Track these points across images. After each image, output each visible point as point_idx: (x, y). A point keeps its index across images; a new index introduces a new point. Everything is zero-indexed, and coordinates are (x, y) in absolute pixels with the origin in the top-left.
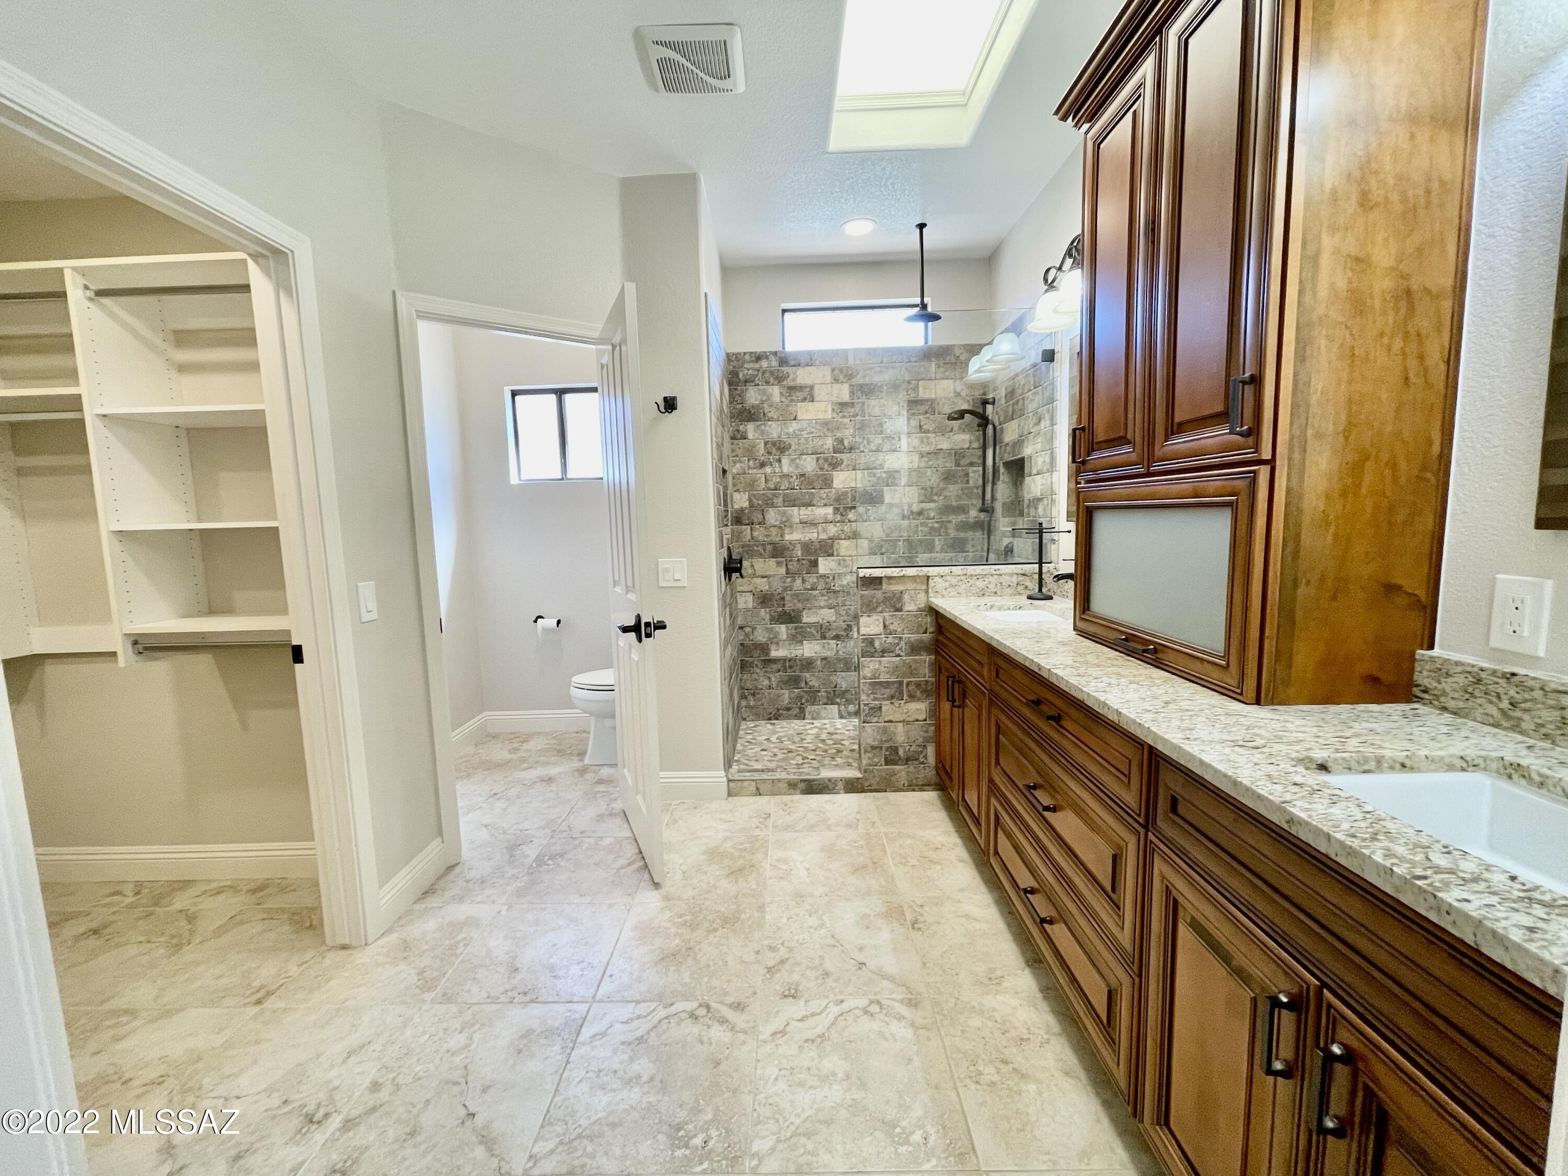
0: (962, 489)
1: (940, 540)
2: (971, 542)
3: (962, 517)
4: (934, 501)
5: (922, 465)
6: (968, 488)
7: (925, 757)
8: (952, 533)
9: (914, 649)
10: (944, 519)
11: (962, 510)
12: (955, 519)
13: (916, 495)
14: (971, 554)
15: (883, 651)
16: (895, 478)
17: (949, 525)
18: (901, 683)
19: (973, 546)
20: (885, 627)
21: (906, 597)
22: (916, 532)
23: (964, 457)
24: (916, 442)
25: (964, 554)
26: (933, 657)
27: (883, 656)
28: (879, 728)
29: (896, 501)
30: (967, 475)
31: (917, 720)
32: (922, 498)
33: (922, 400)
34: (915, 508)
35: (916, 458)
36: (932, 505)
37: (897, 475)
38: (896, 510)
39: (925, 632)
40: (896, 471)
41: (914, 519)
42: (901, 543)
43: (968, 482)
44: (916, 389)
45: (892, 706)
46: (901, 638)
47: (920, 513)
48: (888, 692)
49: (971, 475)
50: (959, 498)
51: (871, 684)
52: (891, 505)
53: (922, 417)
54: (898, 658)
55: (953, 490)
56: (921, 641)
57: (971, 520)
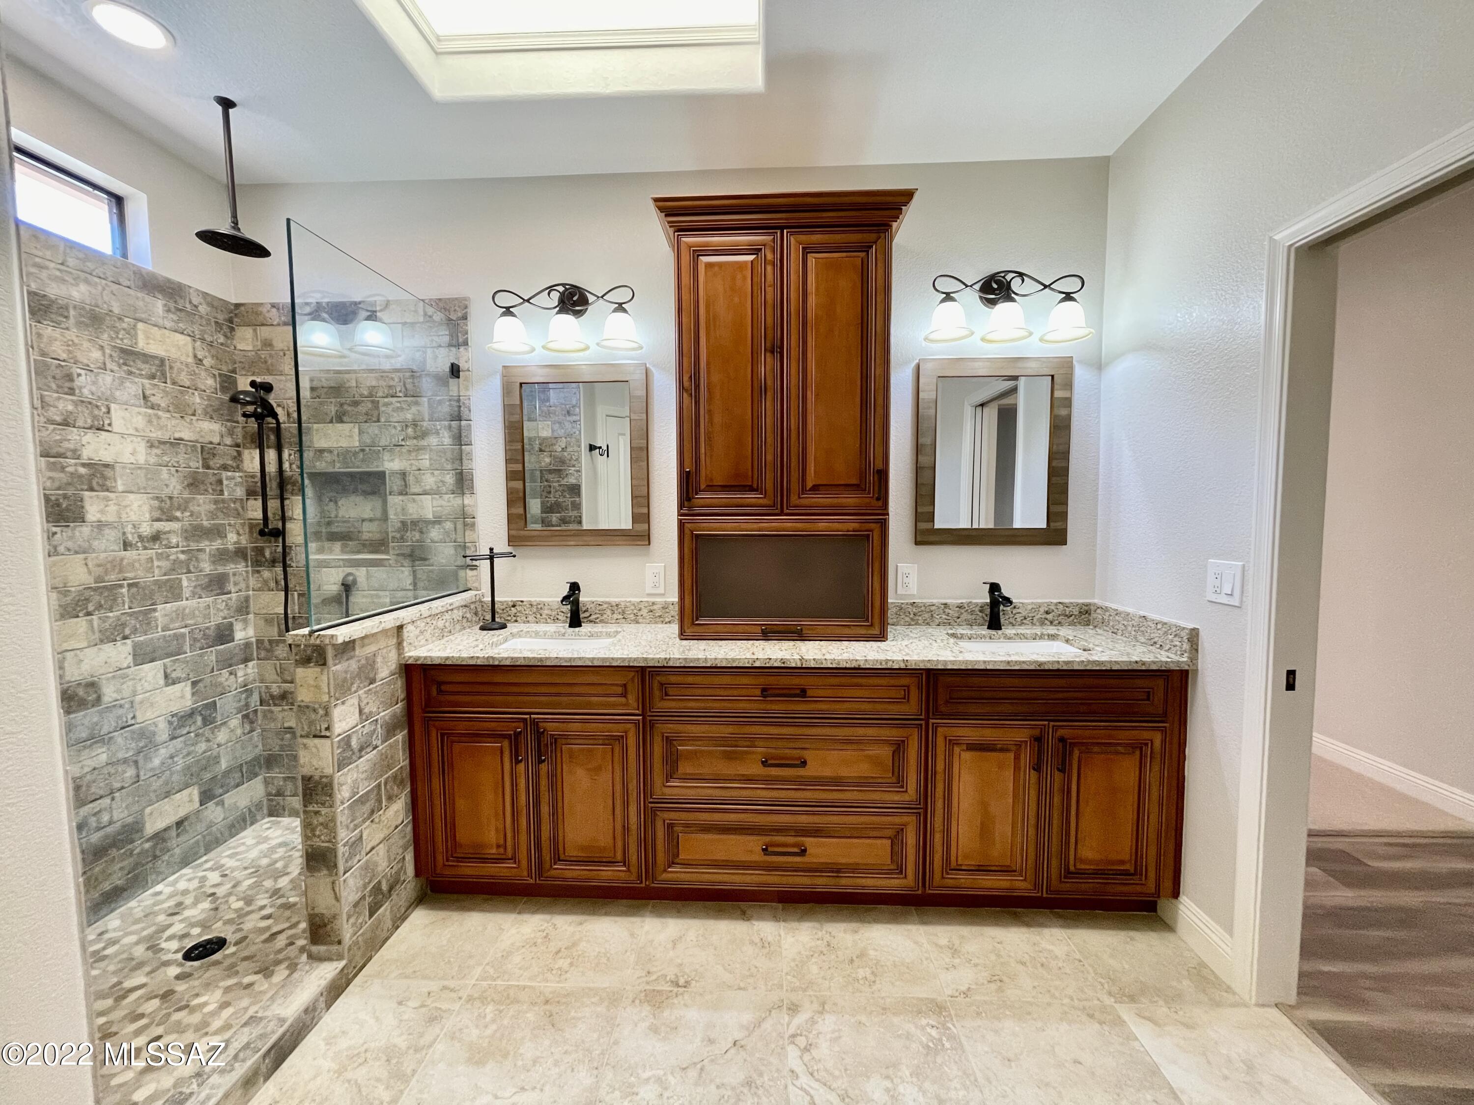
0: (216, 502)
1: (189, 580)
2: (232, 579)
3: (217, 544)
4: (177, 519)
5: (152, 460)
6: (223, 501)
7: (405, 873)
8: (207, 567)
9: (390, 730)
10: (194, 546)
11: (218, 532)
12: (210, 546)
13: (146, 508)
14: (234, 595)
15: (361, 750)
16: (104, 478)
17: (202, 556)
18: (379, 785)
19: (235, 584)
20: (361, 712)
21: (379, 659)
22: (150, 570)
23: (214, 455)
24: (140, 422)
25: (224, 597)
26: (406, 732)
27: (361, 757)
28: (361, 868)
29: (110, 518)
30: (220, 482)
31: (397, 827)
32: (157, 514)
33: (145, 355)
34: (146, 529)
35: (142, 448)
36: (175, 526)
37: (108, 473)
38: (111, 535)
39: (397, 703)
40: (107, 466)
41: (145, 548)
42: (124, 590)
43: (221, 492)
44: (132, 332)
45: (374, 826)
46: (377, 720)
47: (156, 537)
48: (367, 808)
49: (225, 482)
50: (213, 515)
51: (350, 807)
52: (100, 526)
53: (146, 381)
54: (375, 752)
55: (203, 504)
56: (394, 715)
57: (231, 547)
